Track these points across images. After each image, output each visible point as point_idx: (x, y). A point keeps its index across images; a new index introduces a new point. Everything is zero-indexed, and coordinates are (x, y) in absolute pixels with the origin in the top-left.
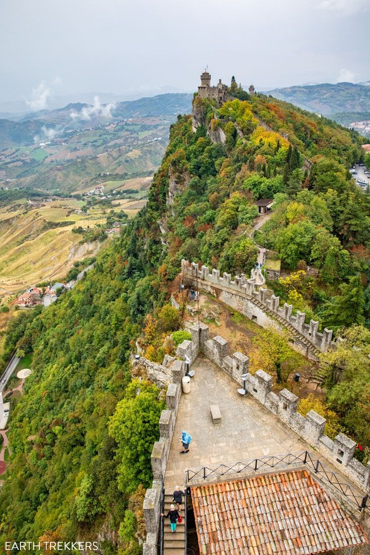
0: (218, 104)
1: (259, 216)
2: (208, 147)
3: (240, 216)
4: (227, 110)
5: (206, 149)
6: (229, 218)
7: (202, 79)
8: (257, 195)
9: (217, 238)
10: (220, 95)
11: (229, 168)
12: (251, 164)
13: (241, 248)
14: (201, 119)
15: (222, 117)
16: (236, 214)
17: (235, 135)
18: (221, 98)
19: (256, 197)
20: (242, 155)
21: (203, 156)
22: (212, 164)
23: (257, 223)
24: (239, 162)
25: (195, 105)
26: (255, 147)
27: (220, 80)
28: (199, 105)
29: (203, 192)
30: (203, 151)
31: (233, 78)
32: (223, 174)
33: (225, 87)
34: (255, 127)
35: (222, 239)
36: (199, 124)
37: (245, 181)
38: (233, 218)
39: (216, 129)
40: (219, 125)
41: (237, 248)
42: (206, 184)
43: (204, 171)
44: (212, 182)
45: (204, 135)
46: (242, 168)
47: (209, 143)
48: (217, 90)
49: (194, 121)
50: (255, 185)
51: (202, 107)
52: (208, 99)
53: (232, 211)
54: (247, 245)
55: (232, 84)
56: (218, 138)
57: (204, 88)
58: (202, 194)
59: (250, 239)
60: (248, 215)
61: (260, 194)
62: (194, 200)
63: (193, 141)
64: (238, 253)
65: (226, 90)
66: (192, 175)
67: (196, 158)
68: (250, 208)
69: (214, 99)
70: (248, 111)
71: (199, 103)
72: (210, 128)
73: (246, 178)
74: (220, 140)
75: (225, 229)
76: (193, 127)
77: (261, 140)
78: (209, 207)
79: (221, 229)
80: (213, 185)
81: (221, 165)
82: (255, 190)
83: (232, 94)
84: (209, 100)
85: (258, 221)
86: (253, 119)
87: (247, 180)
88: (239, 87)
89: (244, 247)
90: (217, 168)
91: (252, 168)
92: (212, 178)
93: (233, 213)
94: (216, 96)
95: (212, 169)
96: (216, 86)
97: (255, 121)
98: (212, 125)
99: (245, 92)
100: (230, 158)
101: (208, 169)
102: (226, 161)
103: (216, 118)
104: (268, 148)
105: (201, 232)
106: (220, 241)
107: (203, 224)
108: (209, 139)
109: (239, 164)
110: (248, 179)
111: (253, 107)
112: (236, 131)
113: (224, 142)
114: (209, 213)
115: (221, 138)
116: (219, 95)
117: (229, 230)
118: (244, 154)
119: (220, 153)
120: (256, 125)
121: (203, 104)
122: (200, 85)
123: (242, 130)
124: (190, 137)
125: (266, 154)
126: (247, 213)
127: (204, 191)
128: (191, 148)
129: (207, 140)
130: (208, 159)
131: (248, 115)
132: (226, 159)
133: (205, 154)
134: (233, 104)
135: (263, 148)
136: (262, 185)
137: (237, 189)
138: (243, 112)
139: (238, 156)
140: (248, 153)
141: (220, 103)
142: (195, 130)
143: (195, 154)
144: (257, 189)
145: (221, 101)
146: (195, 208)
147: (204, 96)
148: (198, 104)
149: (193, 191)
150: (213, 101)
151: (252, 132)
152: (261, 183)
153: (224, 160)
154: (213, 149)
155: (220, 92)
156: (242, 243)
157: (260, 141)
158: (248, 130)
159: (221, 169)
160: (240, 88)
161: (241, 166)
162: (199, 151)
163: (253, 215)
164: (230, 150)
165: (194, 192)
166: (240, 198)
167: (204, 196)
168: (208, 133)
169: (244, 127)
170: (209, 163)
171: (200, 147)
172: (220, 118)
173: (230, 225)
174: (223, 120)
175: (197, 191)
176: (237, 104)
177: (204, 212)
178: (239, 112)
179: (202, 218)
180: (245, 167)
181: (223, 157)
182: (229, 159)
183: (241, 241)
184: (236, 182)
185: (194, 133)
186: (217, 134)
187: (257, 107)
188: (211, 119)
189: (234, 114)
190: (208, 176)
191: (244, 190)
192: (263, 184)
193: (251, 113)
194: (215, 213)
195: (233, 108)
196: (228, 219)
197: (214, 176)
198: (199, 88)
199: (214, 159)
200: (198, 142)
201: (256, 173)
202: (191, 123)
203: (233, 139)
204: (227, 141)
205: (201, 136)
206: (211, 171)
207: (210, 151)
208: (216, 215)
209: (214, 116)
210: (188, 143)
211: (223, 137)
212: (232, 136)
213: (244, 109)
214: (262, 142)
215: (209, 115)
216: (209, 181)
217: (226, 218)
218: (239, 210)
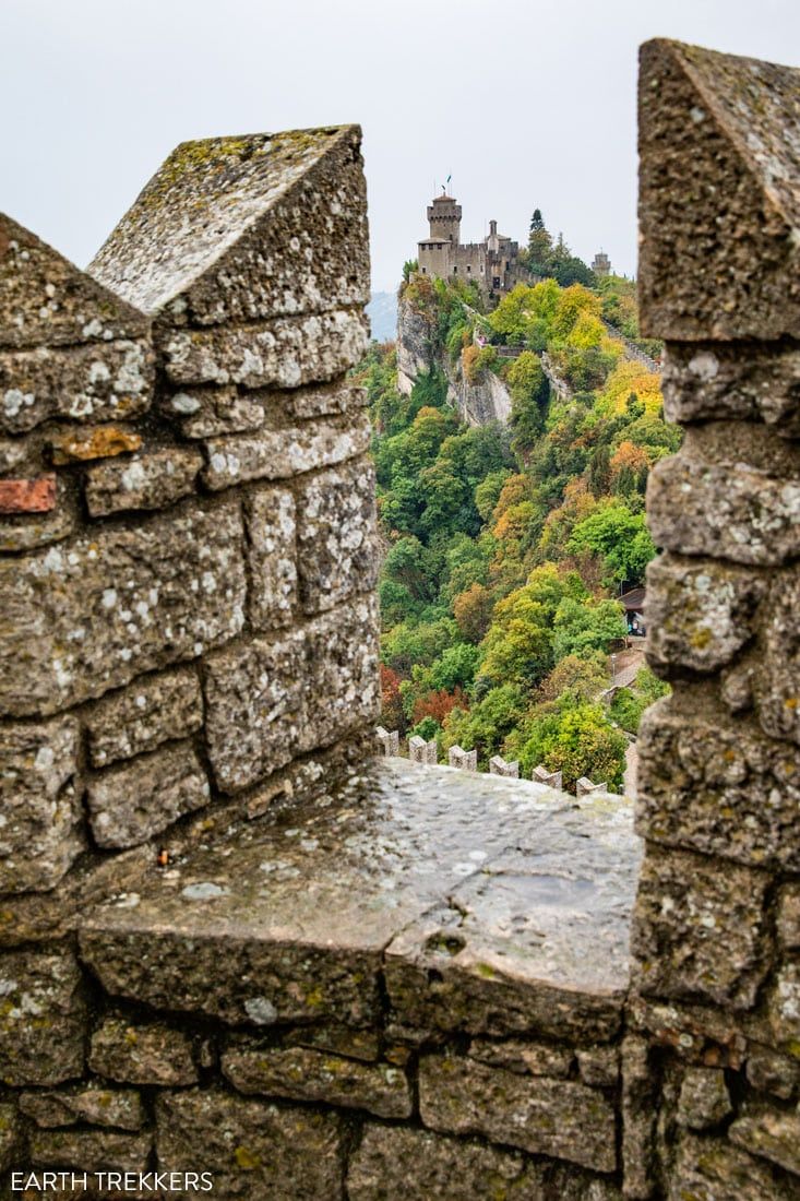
0: (486, 301)
1: (630, 645)
2: (451, 439)
3: (560, 638)
4: (514, 316)
5: (443, 446)
6: (523, 650)
7: (431, 219)
8: (621, 573)
9: (477, 719)
10: (495, 271)
11: (523, 505)
12: (598, 472)
13: (564, 737)
14: (428, 347)
15: (498, 339)
16: (545, 637)
17: (543, 396)
18: (496, 282)
19: (617, 580)
20: (567, 450)
21: (434, 469)
22: (466, 495)
23: (620, 668)
24: (556, 475)
25: (408, 302)
26: (614, 420)
27: (493, 224)
28: (421, 303)
29: (432, 590)
30: (433, 452)
31: (537, 215)
32: (503, 524)
33: (509, 247)
34: (610, 366)
35: (497, 720)
36: (423, 366)
37: (577, 527)
38: (534, 649)
39: (478, 380)
40: (490, 363)
41: (550, 739)
42: (443, 564)
43: (438, 521)
44: (465, 553)
45: (437, 400)
46: (571, 490)
47: (453, 426)
48: (482, 255)
49: (403, 354)
50: (612, 540)
51: (431, 308)
52: (453, 282)
53: (532, 625)
54: (585, 726)
55: (533, 237)
56: (485, 408)
57: (440, 245)
58: (429, 598)
59: (596, 706)
60: (590, 634)
61: (629, 571)
62: (403, 618)
63: (402, 422)
64: (553, 754)
65: (514, 255)
66: (395, 534)
67: (409, 474)
68: (593, 611)
69: (473, 283)
70: (587, 317)
71: (422, 294)
72: (459, 377)
73: (581, 516)
74: (492, 416)
75: (508, 687)
76: (401, 375)
77: (634, 398)
78: (453, 634)
79: (491, 687)
80: (469, 565)
81: (497, 497)
82: (613, 556)
83: (535, 266)
84: (455, 287)
85: (626, 660)
86: (605, 339)
87: (583, 525)
88: (555, 244)
89: (577, 732)
90: (483, 507)
91: (601, 487)
92: (465, 541)
93: (536, 630)
94: (479, 273)
95: (464, 511)
96: (478, 240)
97: (612, 346)
98: (464, 366)
99: (577, 260)
100: (526, 472)
101: (452, 513)
102: (511, 482)
103: (480, 345)
104: (656, 423)
105: (426, 719)
106: (491, 728)
107: (431, 694)
108: (456, 413)
109: (555, 481)
110: (589, 520)
111: (604, 305)
112: (546, 382)
113: (505, 423)
114: (455, 654)
115: (497, 407)
116: (488, 272)
117: (523, 692)
118: (573, 447)
119: (492, 457)
120: (615, 361)
121: (436, 299)
122: (426, 236)
123: (568, 378)
124: (391, 409)
125: (650, 442)
126: (584, 628)
127: (438, 587)
128: (392, 442)
129: (448, 417)
130: (451, 479)
131: (586, 330)
132: (515, 478)
133: (440, 462)
134: (536, 295)
135: (639, 424)
136: (638, 539)
137: (552, 556)
138: (570, 320)
139: (552, 454)
140: (589, 443)
141: (491, 296)
142: (406, 386)
143: (406, 461)
144: (620, 555)
145: (496, 292)
146: (403, 638)
147: (439, 272)
148: (417, 299)
149: (401, 586)
150: (469, 290)
151: (601, 383)
152: (633, 532)
153: (508, 481)
154: (467, 445)
155: (492, 260)
156: (567, 721)
157: (628, 404)
158: (588, 375)
159: (495, 512)
160: (560, 248)
161: (562, 485)
162: (422, 454)
163: (604, 636)
164: (526, 446)
165: (403, 589)
166: (562, 583)
167: (437, 605)
168: (451, 394)
169: (575, 368)
170: (456, 493)
171: (423, 437)
172: (493, 342)
173: (525, 674)
174: (503, 348)
175: (413, 586)
176: (551, 294)
177: (437, 654)
178: (556, 322)
179: (429, 675)
180: (576, 488)
181: (503, 472)
182: (522, 476)
183: (565, 712)
184: (546, 534)
185: (405, 395)
186: (483, 397)
187: (617, 305)
188: (462, 346)
189: (542, 330)
190: (451, 535)
191: (572, 555)
192: (641, 534)
193: (597, 324)
194: (476, 656)
195: (538, 311)
196: (520, 650)
197: (474, 535)
198: (422, 245)
199: (472, 480)
200: (416, 424)
201: (615, 499)
202: (394, 364)
203: (537, 411)
204: (517, 419)
205: (429, 406)
206: (461, 521)
207: (458, 453)
208: (479, 660)
209: (471, 337)
210: (382, 430)
211: (504, 404)
212: (534, 398)
213: (573, 311)
214: (638, 404)
215: (455, 333)
216: (453, 553)
217: (508, 648)
218: (558, 617)
